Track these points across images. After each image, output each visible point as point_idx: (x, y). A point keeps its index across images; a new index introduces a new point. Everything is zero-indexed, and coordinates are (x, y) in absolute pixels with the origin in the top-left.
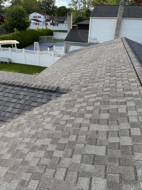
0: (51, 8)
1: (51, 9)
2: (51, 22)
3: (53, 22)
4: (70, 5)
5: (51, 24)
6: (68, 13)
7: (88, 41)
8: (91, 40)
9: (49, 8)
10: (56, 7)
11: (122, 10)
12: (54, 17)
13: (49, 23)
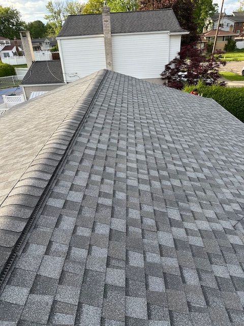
0: (13, 25)
1: (14, 27)
2: (14, 50)
3: (17, 49)
4: (47, 18)
5: (15, 54)
6: (21, 34)
7: (65, 79)
8: (67, 77)
9: (11, 26)
10: (22, 24)
11: (107, 21)
12: (18, 41)
13: (10, 52)
